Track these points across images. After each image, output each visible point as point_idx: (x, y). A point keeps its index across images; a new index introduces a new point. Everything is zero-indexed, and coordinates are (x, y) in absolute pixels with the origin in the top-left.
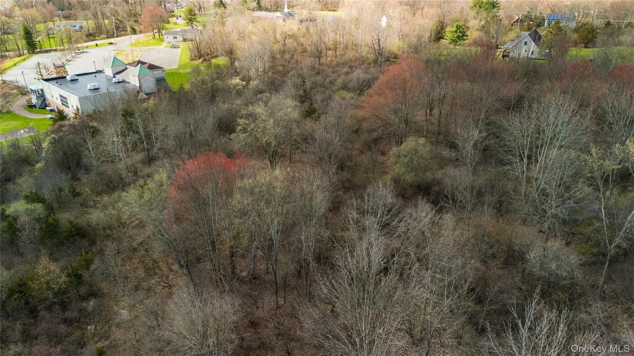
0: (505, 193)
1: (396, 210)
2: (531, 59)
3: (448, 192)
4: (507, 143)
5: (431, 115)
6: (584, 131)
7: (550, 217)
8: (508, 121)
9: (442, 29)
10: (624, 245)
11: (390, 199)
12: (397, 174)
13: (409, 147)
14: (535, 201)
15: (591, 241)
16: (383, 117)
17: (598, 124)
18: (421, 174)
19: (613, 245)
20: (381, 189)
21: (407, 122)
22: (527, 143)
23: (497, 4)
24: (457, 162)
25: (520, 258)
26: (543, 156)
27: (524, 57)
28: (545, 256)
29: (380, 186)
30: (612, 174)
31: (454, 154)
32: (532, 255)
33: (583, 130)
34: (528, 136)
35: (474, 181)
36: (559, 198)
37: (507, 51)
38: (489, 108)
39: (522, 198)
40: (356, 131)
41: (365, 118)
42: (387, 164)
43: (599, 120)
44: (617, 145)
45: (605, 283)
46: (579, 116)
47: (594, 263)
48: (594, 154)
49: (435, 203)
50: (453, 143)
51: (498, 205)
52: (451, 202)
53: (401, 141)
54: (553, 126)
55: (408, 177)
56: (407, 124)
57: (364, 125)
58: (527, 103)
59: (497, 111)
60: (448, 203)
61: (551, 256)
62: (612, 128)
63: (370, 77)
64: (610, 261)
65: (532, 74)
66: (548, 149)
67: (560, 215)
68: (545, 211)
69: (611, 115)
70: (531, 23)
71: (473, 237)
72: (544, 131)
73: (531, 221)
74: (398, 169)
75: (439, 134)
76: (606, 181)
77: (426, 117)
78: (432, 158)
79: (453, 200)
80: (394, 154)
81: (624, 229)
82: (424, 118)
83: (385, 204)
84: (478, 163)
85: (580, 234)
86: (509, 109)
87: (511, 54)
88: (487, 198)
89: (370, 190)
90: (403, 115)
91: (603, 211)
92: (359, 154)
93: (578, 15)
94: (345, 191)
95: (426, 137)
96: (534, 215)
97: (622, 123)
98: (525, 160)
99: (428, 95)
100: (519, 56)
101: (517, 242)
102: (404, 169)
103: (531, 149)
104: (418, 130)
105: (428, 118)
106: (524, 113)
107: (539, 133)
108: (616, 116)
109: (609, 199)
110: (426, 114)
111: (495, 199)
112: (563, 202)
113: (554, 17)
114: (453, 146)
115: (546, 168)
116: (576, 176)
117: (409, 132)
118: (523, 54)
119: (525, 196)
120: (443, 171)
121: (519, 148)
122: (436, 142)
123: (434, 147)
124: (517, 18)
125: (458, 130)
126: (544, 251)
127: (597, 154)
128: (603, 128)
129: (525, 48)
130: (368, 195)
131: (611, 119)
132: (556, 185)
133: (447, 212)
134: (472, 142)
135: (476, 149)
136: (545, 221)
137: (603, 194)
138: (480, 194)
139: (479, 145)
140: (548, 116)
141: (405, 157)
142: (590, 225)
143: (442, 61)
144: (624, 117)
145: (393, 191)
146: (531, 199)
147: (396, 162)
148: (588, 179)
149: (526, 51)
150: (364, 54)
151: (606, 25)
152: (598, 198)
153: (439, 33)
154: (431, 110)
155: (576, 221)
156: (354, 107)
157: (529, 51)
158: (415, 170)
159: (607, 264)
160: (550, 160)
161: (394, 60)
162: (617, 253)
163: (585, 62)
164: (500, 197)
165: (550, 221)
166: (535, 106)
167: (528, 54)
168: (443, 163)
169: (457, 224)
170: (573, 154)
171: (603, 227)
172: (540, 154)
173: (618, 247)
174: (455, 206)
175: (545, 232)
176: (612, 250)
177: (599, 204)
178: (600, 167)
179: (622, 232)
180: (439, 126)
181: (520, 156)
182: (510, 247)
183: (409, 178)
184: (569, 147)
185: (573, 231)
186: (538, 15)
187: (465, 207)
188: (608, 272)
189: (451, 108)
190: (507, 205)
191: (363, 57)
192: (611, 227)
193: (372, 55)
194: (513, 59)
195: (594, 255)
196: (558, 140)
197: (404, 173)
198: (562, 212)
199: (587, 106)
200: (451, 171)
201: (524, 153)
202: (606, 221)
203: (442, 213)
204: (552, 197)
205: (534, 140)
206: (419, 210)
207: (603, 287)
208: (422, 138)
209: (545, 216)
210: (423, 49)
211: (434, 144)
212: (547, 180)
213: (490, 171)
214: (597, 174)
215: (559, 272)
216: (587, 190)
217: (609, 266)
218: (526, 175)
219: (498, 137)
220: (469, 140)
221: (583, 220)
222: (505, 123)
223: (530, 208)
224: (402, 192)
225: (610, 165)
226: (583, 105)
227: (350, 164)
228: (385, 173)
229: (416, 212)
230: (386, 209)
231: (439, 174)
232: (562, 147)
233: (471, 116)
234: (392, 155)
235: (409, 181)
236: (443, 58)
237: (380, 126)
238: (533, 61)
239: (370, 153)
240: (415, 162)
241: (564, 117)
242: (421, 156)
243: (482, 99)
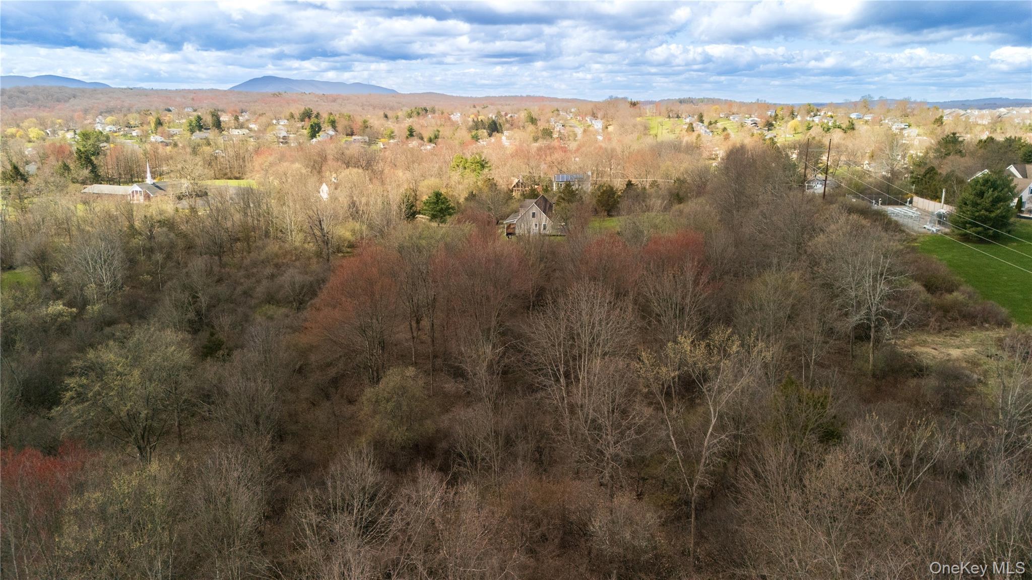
0: (544, 435)
1: (384, 495)
2: (546, 235)
3: (461, 447)
4: (535, 358)
5: (419, 330)
6: (629, 330)
7: (610, 461)
8: (530, 326)
9: (416, 200)
10: (708, 483)
11: (371, 477)
12: (378, 431)
13: (392, 384)
14: (585, 439)
15: (668, 486)
16: (343, 341)
17: (643, 318)
18: (417, 425)
19: (695, 485)
20: (353, 464)
21: (383, 345)
22: (560, 354)
23: (486, 163)
24: (468, 398)
25: (582, 533)
26: (584, 370)
27: (535, 235)
28: (614, 522)
29: (351, 458)
30: (674, 383)
31: (462, 386)
32: (597, 524)
33: (627, 328)
34: (559, 345)
35: (497, 423)
36: (615, 430)
37: (512, 226)
38: (501, 310)
39: (568, 438)
40: (300, 371)
41: (312, 346)
42: (359, 418)
43: (643, 311)
44: (669, 344)
45: (697, 544)
46: (619, 310)
47: (678, 518)
48: (646, 362)
49: (444, 469)
50: (458, 368)
51: (538, 455)
52: (468, 463)
53: (378, 376)
54: (589, 326)
55: (396, 434)
56: (383, 348)
57: (313, 358)
58: (550, 298)
59: (513, 313)
60: (465, 466)
61: (621, 521)
62: (660, 321)
63: (312, 279)
64: (696, 509)
65: (549, 256)
66: (589, 360)
67: (622, 454)
68: (602, 453)
69: (656, 304)
70: (536, 187)
71: (508, 515)
72: (578, 334)
73: (586, 471)
74: (378, 424)
75: (435, 357)
76: (668, 394)
77: (412, 333)
78: (430, 397)
79: (471, 458)
80: (369, 400)
81: (703, 460)
82: (409, 336)
83: (364, 488)
84: (499, 395)
85: (652, 478)
86: (528, 308)
87: (517, 231)
88: (521, 447)
89: (334, 468)
90: (375, 334)
91: (673, 439)
92: (309, 409)
93: (592, 174)
94: (292, 477)
95: (415, 364)
96: (589, 461)
97: (671, 313)
98: (562, 380)
99: (411, 299)
100: (529, 232)
101: (573, 508)
102: (389, 422)
103: (566, 363)
104: (402, 356)
105: (415, 334)
106: (549, 313)
107: (573, 338)
108: (661, 304)
109: (675, 419)
110: (411, 328)
111: (532, 445)
112: (622, 433)
113: (563, 178)
114: (458, 373)
115: (591, 387)
116: (631, 391)
117: (389, 360)
118: (534, 230)
119: (571, 434)
120: (450, 415)
121: (550, 364)
122: (433, 370)
123: (430, 378)
124: (516, 181)
125: (463, 349)
126: (611, 514)
127: (648, 360)
128: (650, 321)
129: (534, 221)
130: (333, 477)
131: (657, 310)
132: (608, 412)
133: (465, 481)
134: (485, 364)
135: (493, 374)
136: (604, 468)
137: (668, 414)
138: (509, 442)
139: (495, 367)
140: (580, 314)
141: (388, 402)
142: (661, 463)
143: (424, 247)
144: (671, 305)
145: (373, 463)
146: (580, 437)
147: (375, 412)
148: (646, 396)
149: (536, 225)
150: (297, 244)
151: (627, 185)
152: (663, 421)
153: (413, 206)
154: (418, 322)
155: (643, 459)
156: (291, 331)
157: (540, 225)
158: (407, 421)
159: (693, 516)
160: (595, 376)
161: (349, 250)
162: (702, 497)
163: (611, 236)
164: (538, 442)
165: (610, 466)
166: (561, 301)
167: (540, 229)
168: (448, 402)
169: (483, 497)
170: (621, 364)
171: (678, 462)
172: (580, 368)
173: (701, 487)
174: (476, 469)
175: (607, 485)
176: (694, 493)
177: (665, 430)
178: (657, 379)
179: (702, 464)
180: (434, 346)
181: (555, 375)
182: (564, 518)
183: (399, 435)
184: (614, 354)
185: (642, 475)
186: (542, 175)
187: (490, 468)
188: (696, 527)
189: (447, 316)
190: (549, 453)
191: (296, 249)
192: (687, 459)
193: (311, 244)
194: (520, 238)
195: (675, 505)
196: (599, 344)
197: (390, 428)
198: (623, 451)
199: (625, 295)
200: (462, 413)
201: (558, 370)
202: (679, 454)
203: (457, 484)
204: (607, 430)
205: (568, 350)
206: (421, 487)
207: (695, 552)
208: (410, 368)
209: (603, 460)
210: (393, 232)
211: (429, 374)
212: (595, 405)
213: (517, 404)
214: (655, 388)
215: (636, 543)
216: (648, 411)
217: (696, 518)
218: (568, 403)
219: (520, 352)
220: (480, 361)
221: (652, 456)
222: (525, 329)
223: (580, 451)
224: (391, 460)
225: (669, 373)
226: (620, 294)
227: (294, 428)
228: (357, 433)
229: (417, 491)
230: (367, 495)
231: (445, 421)
232: (605, 354)
233: (478, 324)
234: (365, 402)
235: (400, 440)
236: (424, 242)
237: (340, 357)
238: (547, 238)
239: (328, 404)
240: (405, 408)
241: (600, 313)
242: (413, 396)
243: (488, 298)
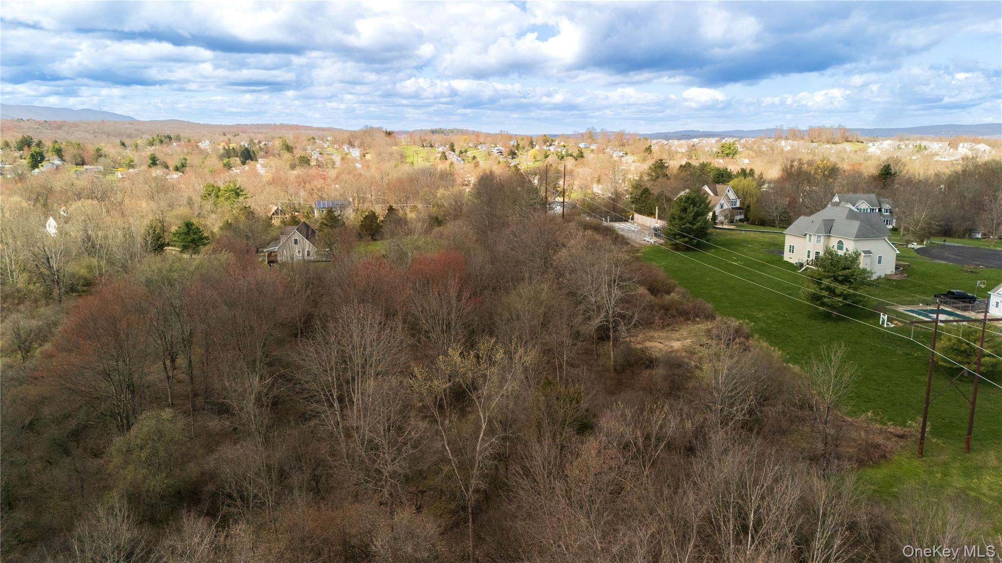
0: (319, 463)
1: (142, 550)
2: (309, 261)
3: (230, 487)
4: (306, 386)
5: (175, 369)
6: (400, 348)
7: (389, 479)
8: (300, 354)
9: (164, 231)
10: (483, 486)
11: (126, 534)
12: (131, 483)
13: (145, 429)
14: (363, 461)
15: (445, 495)
16: (83, 389)
17: (413, 335)
18: (178, 471)
19: (471, 490)
20: (104, 521)
21: (132, 388)
22: (333, 379)
23: (242, 191)
24: (235, 434)
25: (364, 556)
26: (358, 393)
27: (299, 261)
28: (395, 539)
29: (101, 514)
30: (445, 395)
31: (227, 423)
32: (379, 544)
33: (398, 347)
34: (331, 369)
35: (268, 457)
36: (392, 447)
37: (273, 254)
38: (266, 339)
39: (345, 462)
40: (31, 426)
41: (46, 398)
42: (109, 471)
43: (412, 329)
44: (441, 357)
45: (475, 547)
46: (389, 329)
47: (457, 525)
48: (419, 376)
49: (211, 513)
50: (222, 404)
51: (314, 484)
52: (239, 502)
53: (128, 423)
54: (360, 348)
55: (154, 483)
56: (133, 392)
57: (46, 411)
58: (318, 323)
59: (280, 342)
60: (236, 506)
61: (403, 536)
62: (429, 337)
63: (41, 323)
64: (473, 514)
65: (315, 282)
66: (362, 382)
67: (400, 471)
68: (380, 472)
69: (424, 321)
70: (296, 214)
71: (286, 549)
72: (350, 358)
73: (365, 492)
74: (130, 474)
75: (195, 395)
76: (441, 407)
77: (167, 372)
78: (191, 439)
79: (242, 498)
80: (119, 450)
81: (477, 465)
82: (163, 376)
83: (118, 547)
84: (269, 428)
85: (431, 489)
86: (296, 335)
87: (279, 259)
88: (296, 479)
89: (82, 528)
90: (121, 377)
91: (448, 448)
92: (45, 468)
93: (353, 200)
94: (26, 548)
95: (173, 405)
96: (367, 482)
97: (439, 329)
98: (336, 405)
99: (163, 336)
100: (292, 259)
101: (354, 532)
102: (144, 471)
103: (340, 387)
104: (156, 398)
105: (170, 374)
106: (319, 338)
107: (345, 361)
108: (429, 321)
109: (450, 429)
110: (165, 368)
111: (307, 476)
112: (399, 450)
113: (324, 204)
114: (223, 410)
115: (366, 409)
116: (406, 408)
117: (140, 405)
118: (298, 256)
119: (348, 458)
120: (216, 455)
121: (323, 389)
122: (194, 410)
123: (190, 419)
124: (275, 208)
125: (227, 384)
126: (392, 531)
127: (421, 375)
128: (420, 339)
129: (297, 248)
130: (80, 540)
131: (425, 327)
132: (384, 430)
133: (236, 522)
134: (253, 396)
135: (262, 406)
136: (382, 487)
137: (442, 425)
138: (283, 475)
139: (264, 399)
140: (351, 336)
141: (141, 449)
142: (438, 474)
143: (176, 280)
144: (439, 321)
145: (128, 517)
146: (357, 459)
147: (126, 463)
148: (420, 410)
149: (299, 252)
150: (20, 285)
151: (388, 210)
152: (437, 433)
153: (160, 237)
154: (173, 361)
155: (420, 472)
156: (17, 384)
157: (303, 251)
158: (166, 468)
159: (470, 520)
160: (369, 396)
161: (85, 288)
162: (477, 500)
163: (377, 259)
164: (314, 470)
165: (389, 483)
166: (331, 325)
167: (303, 255)
168: (212, 441)
169: (258, 536)
170: (394, 382)
171: (454, 470)
172: (354, 391)
173: (477, 491)
174: (248, 507)
175: (386, 504)
176: (471, 497)
177: (441, 441)
178: (430, 391)
179: (476, 469)
180: (193, 383)
181: (328, 400)
182: (345, 543)
183: (157, 483)
184: (386, 373)
185: (421, 488)
186: (302, 202)
187: (263, 504)
188: (474, 530)
189: (207, 351)
190: (326, 481)
191: (18, 291)
192: (462, 467)
193: (38, 285)
194: (283, 265)
195: (453, 512)
196: (371, 365)
197: (145, 478)
198: (401, 467)
199: (394, 315)
200: (228, 451)
201: (332, 395)
202: (454, 461)
203: (228, 526)
204: (384, 448)
205: (341, 373)
206: (186, 535)
207: (474, 554)
208: (167, 409)
209: (381, 480)
210: (138, 265)
211: (190, 415)
212: (371, 425)
213: (289, 435)
214: (429, 401)
215: (418, 555)
216: (423, 425)
217: (473, 522)
218: (343, 427)
219: (290, 381)
220: (247, 395)
221: (429, 468)
222: (295, 357)
223: (358, 474)
224: (149, 513)
225: (440, 385)
226: (389, 314)
227: (27, 492)
228: (107, 488)
229: (182, 541)
230: (122, 554)
231: (210, 462)
232: (377, 375)
233: (242, 356)
234: (114, 453)
235: (158, 490)
236: (175, 275)
237: (81, 407)
238: (311, 264)
239: (68, 460)
240: (162, 454)
241: (371, 334)
242: (172, 440)
243: (252, 329)
